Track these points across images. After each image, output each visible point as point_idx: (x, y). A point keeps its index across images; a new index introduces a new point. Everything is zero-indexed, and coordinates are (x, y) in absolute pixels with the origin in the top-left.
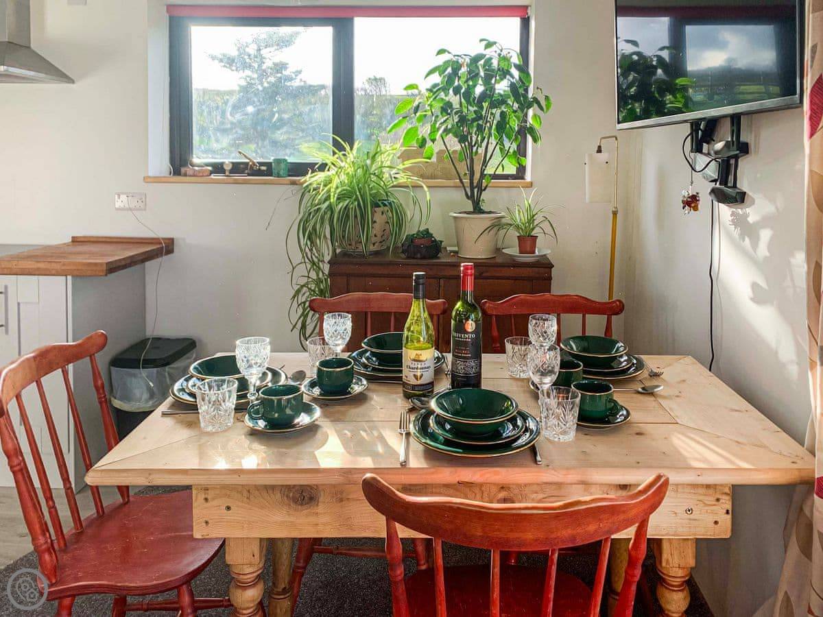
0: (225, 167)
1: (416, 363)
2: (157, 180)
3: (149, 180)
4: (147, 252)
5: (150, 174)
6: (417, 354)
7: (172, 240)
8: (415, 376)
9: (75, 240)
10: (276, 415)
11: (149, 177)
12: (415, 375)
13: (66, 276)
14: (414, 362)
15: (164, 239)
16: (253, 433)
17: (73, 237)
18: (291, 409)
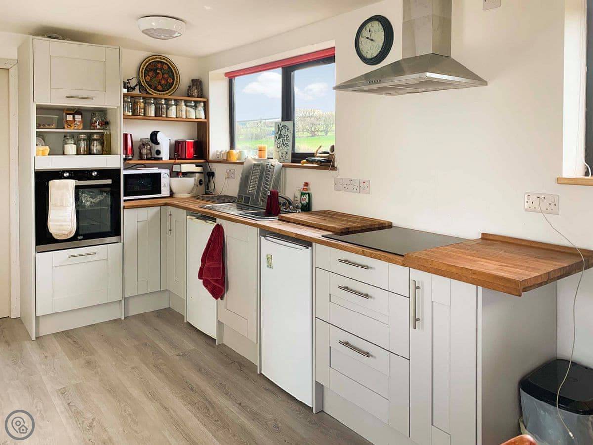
3: (562, 181)
5: (564, 176)
9: (486, 238)
11: (562, 178)
17: (483, 234)
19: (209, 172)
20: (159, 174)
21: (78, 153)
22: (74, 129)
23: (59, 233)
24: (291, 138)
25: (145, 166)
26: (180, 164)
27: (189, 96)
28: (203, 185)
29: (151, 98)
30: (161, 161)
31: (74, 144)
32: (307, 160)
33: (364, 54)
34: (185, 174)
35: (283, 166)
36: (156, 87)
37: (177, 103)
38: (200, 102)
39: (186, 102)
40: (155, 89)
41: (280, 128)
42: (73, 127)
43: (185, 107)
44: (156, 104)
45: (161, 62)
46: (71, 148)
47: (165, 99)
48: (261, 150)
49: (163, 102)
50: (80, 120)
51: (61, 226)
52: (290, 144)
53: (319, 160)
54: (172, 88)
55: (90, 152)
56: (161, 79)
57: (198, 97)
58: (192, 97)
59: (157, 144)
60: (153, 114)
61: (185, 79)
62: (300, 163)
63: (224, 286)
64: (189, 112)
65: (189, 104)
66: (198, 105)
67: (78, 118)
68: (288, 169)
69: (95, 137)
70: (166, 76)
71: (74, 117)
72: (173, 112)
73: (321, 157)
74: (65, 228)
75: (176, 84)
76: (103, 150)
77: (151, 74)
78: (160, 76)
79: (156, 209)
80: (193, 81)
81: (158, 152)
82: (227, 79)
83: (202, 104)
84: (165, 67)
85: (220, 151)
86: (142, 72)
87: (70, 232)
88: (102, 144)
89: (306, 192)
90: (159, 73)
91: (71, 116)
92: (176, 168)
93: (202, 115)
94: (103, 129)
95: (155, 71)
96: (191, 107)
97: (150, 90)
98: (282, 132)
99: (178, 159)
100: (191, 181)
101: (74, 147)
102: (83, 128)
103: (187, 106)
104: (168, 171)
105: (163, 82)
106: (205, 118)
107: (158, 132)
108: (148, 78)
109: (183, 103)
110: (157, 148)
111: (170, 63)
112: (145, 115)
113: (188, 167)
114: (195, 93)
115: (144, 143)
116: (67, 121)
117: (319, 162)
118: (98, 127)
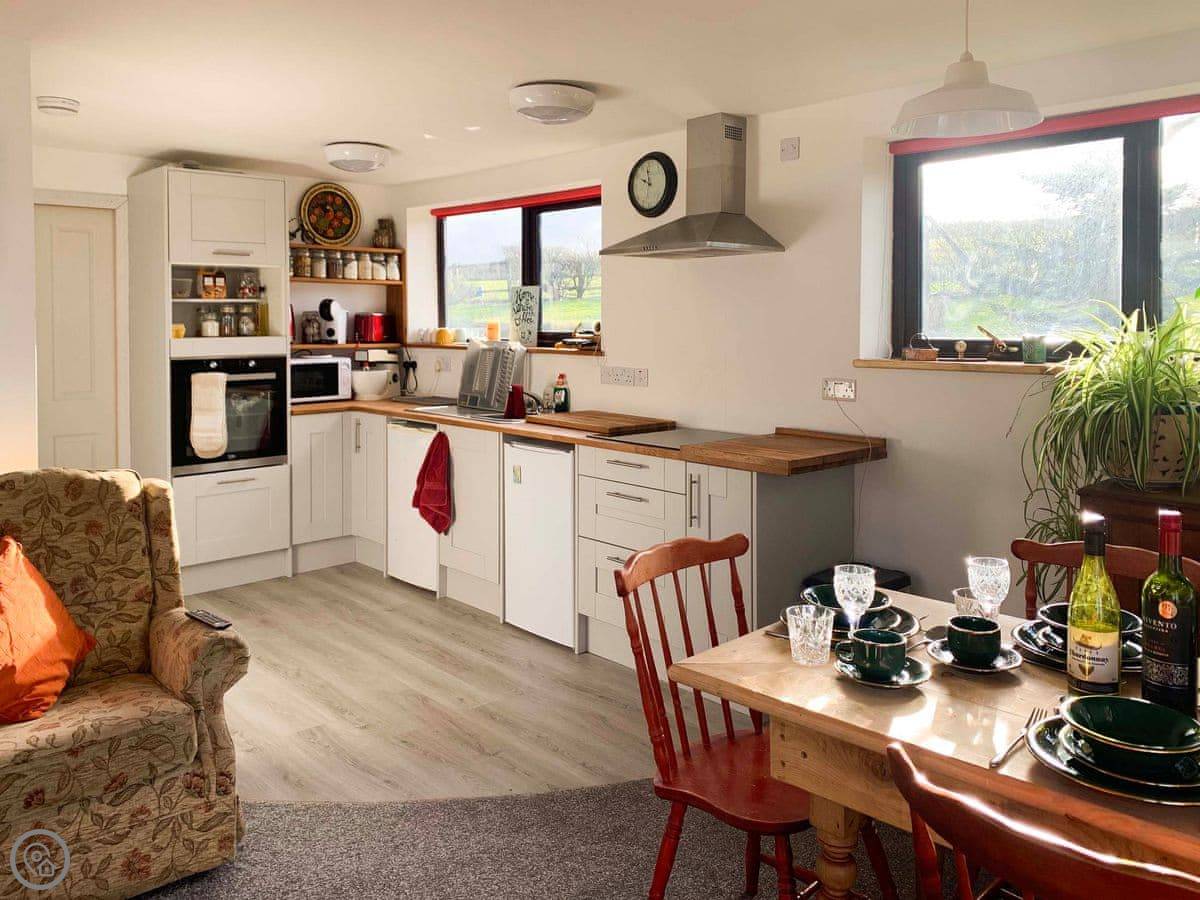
0: (958, 348)
1: (1083, 649)
2: (869, 364)
3: (860, 364)
4: (849, 452)
5: (861, 358)
6: (1083, 636)
7: (885, 440)
8: (1083, 669)
9: (781, 433)
10: (868, 665)
11: (859, 360)
12: (1080, 666)
13: (752, 472)
14: (1079, 647)
15: (870, 438)
16: (843, 680)
17: (777, 429)
18: (887, 662)
19: (406, 362)
20: (335, 366)
21: (222, 334)
22: (215, 298)
23: (206, 449)
24: (536, 311)
25: (311, 353)
26: (366, 350)
27: (375, 246)
28: (399, 383)
29: (321, 249)
30: (335, 346)
31: (216, 320)
32: (565, 343)
33: (640, 202)
34: (373, 365)
35: (527, 351)
36: (325, 232)
37: (359, 256)
38: (393, 254)
39: (372, 255)
40: (324, 235)
41: (520, 296)
42: (213, 295)
43: (370, 263)
44: (328, 259)
45: (332, 193)
46: (211, 327)
47: (342, 251)
48: (492, 328)
49: (339, 255)
50: (223, 284)
51: (210, 438)
52: (535, 319)
53: (580, 343)
54: (349, 233)
55: (239, 333)
56: (332, 220)
57: (389, 248)
58: (382, 247)
59: (330, 318)
60: (324, 275)
61: (368, 220)
62: (553, 346)
63: (449, 514)
64: (378, 270)
65: (376, 258)
66: (389, 259)
67: (220, 281)
68: (534, 356)
69: (246, 310)
70: (339, 214)
71: (215, 282)
72: (352, 271)
73: (583, 338)
74: (214, 441)
75: (355, 227)
76: (256, 329)
77: (317, 211)
78: (331, 214)
79: (336, 416)
80: (381, 221)
81: (331, 332)
82: (433, 220)
83: (396, 257)
84: (339, 201)
85: (425, 329)
86: (304, 210)
87: (220, 450)
88: (255, 321)
89: (561, 385)
90: (328, 211)
91: (211, 279)
92: (360, 356)
93: (395, 275)
94: (256, 298)
95: (323, 207)
96: (379, 262)
97: (319, 238)
98: (523, 302)
99: (362, 342)
100: (383, 375)
101: (216, 324)
102: (229, 297)
103: (373, 261)
104: (348, 361)
105: (336, 223)
106: (401, 279)
107: (330, 301)
108: (314, 218)
109: (368, 256)
110: (330, 325)
111: (345, 193)
112: (312, 277)
113: (377, 354)
114: (385, 241)
115: (309, 318)
116: (204, 287)
117: (580, 346)
118: (251, 295)
